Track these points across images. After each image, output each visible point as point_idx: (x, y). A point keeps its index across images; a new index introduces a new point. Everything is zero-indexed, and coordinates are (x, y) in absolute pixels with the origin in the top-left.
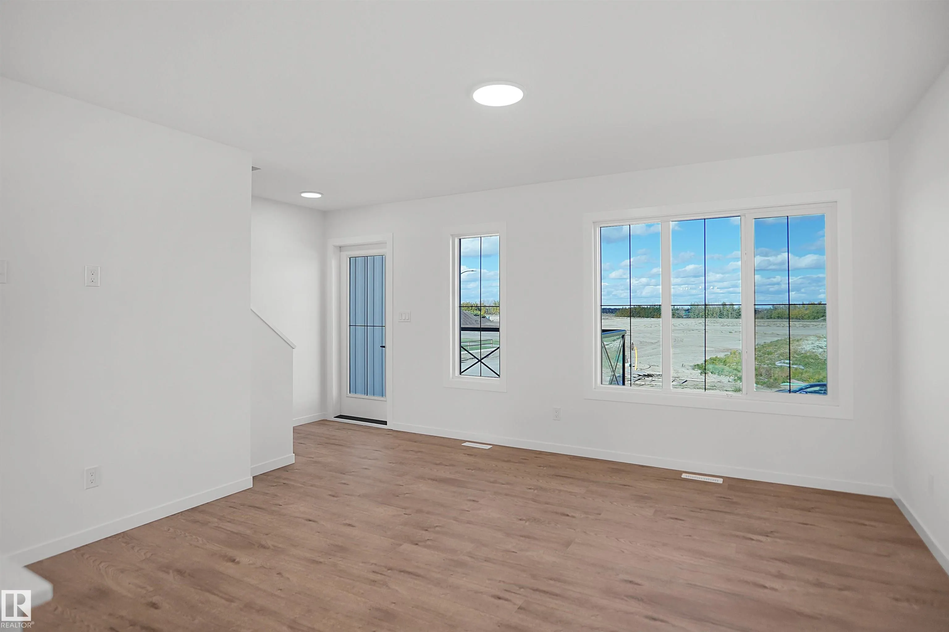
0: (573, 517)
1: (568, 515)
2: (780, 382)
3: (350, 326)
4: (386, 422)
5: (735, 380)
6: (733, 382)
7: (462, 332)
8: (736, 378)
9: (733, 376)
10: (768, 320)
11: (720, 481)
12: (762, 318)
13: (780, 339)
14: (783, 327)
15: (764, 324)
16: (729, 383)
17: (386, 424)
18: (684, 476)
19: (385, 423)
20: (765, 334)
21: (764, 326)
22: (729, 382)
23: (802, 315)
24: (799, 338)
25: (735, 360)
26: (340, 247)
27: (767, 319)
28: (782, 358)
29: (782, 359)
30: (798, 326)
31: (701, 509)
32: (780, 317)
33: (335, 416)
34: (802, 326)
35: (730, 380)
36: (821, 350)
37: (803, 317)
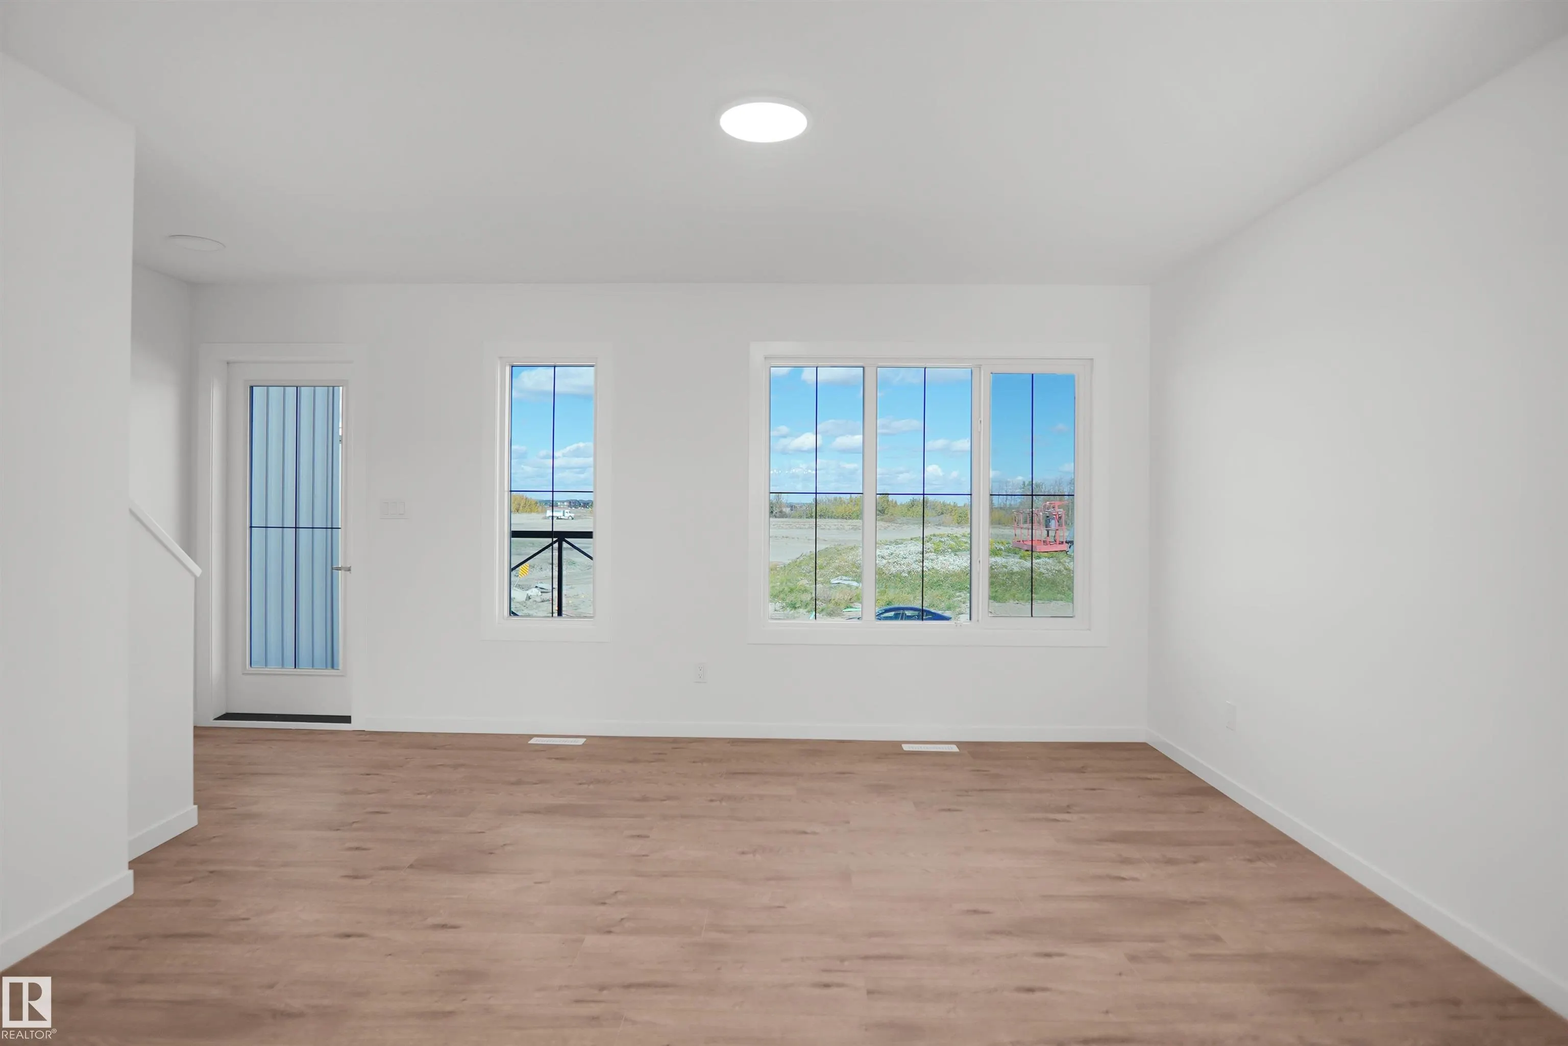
0: (814, 833)
1: (805, 833)
2: (842, 606)
3: (251, 527)
4: (350, 717)
5: (783, 607)
6: (781, 610)
7: (513, 539)
8: (784, 604)
9: (780, 602)
10: (808, 520)
11: (954, 749)
12: (801, 517)
13: (828, 546)
14: (829, 529)
15: (804, 525)
16: (776, 612)
17: (350, 722)
18: (906, 747)
19: (347, 719)
20: (809, 540)
21: (805, 528)
22: (775, 610)
23: (849, 513)
24: (852, 545)
25: (778, 579)
26: (228, 363)
27: (807, 518)
28: (838, 573)
29: (838, 576)
30: (847, 528)
31: (967, 791)
32: (823, 516)
33: (215, 717)
34: (852, 529)
35: (777, 609)
36: (885, 561)
37: (850, 516)
